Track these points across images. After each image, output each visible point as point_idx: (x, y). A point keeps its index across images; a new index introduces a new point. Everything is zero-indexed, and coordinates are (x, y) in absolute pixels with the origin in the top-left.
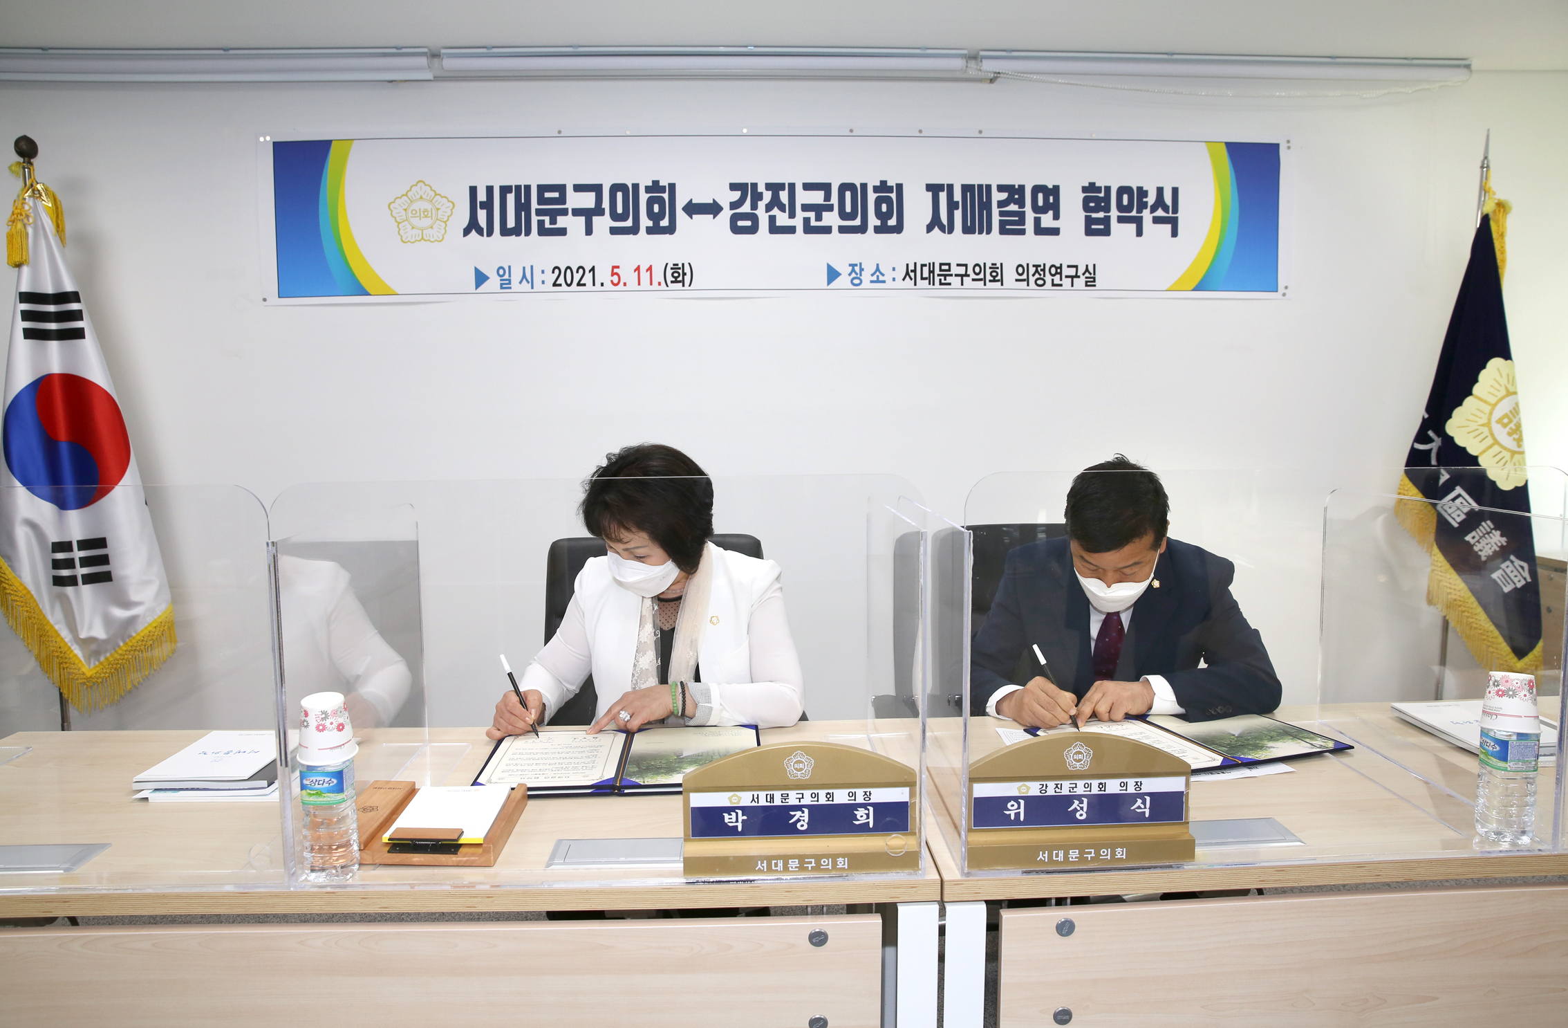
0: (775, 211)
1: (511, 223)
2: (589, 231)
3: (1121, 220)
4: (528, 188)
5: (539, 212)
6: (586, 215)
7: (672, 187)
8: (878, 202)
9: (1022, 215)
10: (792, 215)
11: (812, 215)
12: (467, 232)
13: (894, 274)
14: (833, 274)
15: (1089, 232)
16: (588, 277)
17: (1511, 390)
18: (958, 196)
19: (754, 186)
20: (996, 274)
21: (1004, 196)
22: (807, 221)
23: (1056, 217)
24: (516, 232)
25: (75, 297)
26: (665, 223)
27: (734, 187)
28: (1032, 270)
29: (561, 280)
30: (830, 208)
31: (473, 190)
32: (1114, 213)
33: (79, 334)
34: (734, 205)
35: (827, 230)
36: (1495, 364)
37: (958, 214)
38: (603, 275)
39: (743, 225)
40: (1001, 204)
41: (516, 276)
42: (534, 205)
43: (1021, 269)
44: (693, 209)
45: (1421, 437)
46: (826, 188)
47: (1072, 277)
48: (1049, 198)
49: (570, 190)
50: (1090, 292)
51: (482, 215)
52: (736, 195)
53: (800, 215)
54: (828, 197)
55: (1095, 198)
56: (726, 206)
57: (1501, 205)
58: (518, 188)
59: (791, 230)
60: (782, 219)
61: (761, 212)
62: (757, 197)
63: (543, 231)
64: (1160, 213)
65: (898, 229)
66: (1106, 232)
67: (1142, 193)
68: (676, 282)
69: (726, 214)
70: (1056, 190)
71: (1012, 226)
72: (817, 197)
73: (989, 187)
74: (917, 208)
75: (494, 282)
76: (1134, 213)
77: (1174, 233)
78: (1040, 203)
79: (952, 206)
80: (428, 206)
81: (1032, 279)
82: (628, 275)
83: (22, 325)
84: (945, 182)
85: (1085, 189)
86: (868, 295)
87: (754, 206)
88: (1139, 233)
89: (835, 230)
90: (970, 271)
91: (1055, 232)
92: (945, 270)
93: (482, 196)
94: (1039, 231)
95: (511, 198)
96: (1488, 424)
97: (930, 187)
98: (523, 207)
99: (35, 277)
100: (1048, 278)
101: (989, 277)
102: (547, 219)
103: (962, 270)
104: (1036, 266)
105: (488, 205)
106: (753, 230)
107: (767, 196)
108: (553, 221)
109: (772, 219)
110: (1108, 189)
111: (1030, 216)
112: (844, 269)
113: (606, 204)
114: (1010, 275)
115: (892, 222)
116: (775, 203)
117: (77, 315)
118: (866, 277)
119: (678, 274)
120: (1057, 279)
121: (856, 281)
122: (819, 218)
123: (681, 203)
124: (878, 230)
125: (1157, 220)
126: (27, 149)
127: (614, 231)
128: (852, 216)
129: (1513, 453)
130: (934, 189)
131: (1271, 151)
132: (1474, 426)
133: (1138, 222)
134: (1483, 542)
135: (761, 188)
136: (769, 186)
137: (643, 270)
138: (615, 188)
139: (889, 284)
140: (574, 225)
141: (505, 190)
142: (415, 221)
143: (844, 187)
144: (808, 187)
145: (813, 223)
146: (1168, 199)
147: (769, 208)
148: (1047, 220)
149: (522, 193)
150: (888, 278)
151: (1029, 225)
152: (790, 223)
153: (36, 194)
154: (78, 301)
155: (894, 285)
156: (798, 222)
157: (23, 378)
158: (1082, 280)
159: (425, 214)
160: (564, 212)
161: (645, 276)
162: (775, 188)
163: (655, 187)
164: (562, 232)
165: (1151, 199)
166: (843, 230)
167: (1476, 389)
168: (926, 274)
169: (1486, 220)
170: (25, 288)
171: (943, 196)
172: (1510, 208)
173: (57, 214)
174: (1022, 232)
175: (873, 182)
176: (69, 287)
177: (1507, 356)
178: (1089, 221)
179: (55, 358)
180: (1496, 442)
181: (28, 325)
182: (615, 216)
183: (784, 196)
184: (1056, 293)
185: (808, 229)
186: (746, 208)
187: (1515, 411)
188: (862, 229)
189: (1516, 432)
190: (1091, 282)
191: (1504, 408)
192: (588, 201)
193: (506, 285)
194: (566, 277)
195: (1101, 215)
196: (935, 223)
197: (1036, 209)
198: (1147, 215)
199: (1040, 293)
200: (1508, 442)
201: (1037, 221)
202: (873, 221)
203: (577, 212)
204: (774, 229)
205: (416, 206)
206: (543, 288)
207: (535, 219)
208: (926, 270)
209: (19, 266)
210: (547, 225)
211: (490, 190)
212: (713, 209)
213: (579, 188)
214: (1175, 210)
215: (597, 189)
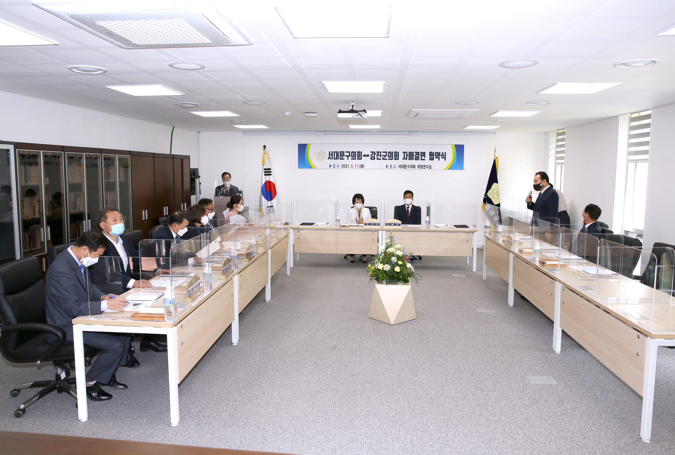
0: (378, 156)
1: (335, 158)
2: (348, 159)
3: (436, 158)
4: (338, 152)
5: (340, 156)
6: (348, 156)
7: (361, 152)
8: (395, 155)
9: (419, 157)
10: (381, 157)
11: (384, 157)
12: (328, 159)
13: (397, 166)
14: (387, 166)
15: (430, 160)
16: (348, 166)
17: (497, 188)
18: (408, 154)
19: (375, 152)
20: (414, 167)
21: (416, 154)
22: (383, 158)
23: (425, 157)
24: (336, 159)
25: (270, 169)
26: (360, 158)
27: (371, 152)
28: (420, 166)
29: (343, 167)
30: (387, 156)
31: (330, 152)
32: (435, 157)
33: (271, 175)
34: (371, 155)
35: (386, 159)
36: (495, 184)
37: (408, 157)
38: (350, 166)
39: (373, 158)
40: (415, 155)
41: (336, 166)
42: (339, 155)
43: (418, 166)
44: (364, 156)
45: (485, 196)
46: (386, 152)
47: (427, 167)
48: (423, 154)
49: (345, 152)
50: (430, 170)
51: (331, 156)
52: (372, 153)
53: (382, 157)
54: (386, 154)
55: (431, 154)
56: (370, 155)
57: (496, 157)
58: (337, 152)
59: (380, 159)
60: (379, 157)
61: (376, 156)
62: (375, 154)
63: (340, 159)
64: (443, 156)
65: (398, 159)
66: (433, 160)
67: (440, 153)
68: (361, 167)
69: (370, 156)
70: (425, 152)
71: (417, 159)
72: (385, 154)
73: (413, 152)
74: (401, 156)
75: (332, 167)
76: (438, 157)
77: (445, 160)
78: (422, 155)
79: (407, 155)
80: (322, 155)
81: (420, 168)
82: (354, 166)
83: (264, 174)
84: (406, 151)
85: (429, 153)
86: (393, 171)
87: (374, 155)
88: (439, 160)
89: (388, 159)
90: (410, 166)
91: (424, 160)
92: (406, 166)
93: (331, 153)
94: (422, 159)
95: (335, 153)
96: (493, 194)
97: (403, 152)
98: (337, 155)
99: (266, 166)
100: (423, 167)
101: (413, 167)
102: (341, 157)
103: (408, 166)
104: (421, 165)
105: (332, 154)
106: (374, 159)
107: (377, 154)
108: (342, 157)
109: (377, 157)
110: (434, 152)
111: (420, 157)
112: (389, 166)
113: (351, 155)
114: (416, 167)
115: (397, 158)
116: (378, 155)
117: (271, 172)
118: (392, 167)
119: (362, 166)
120: (424, 168)
121: (391, 168)
122: (385, 157)
123: (362, 155)
124: (394, 159)
125: (442, 158)
126: (265, 147)
127: (352, 159)
128: (390, 157)
129: (497, 198)
130: (404, 153)
131: (462, 146)
132: (491, 194)
133: (439, 158)
134: (492, 213)
135: (376, 152)
136: (377, 152)
137: (356, 165)
138: (352, 152)
139: (396, 168)
140: (345, 158)
141: (335, 152)
142: (320, 157)
143: (389, 152)
144: (383, 152)
145: (384, 158)
146: (444, 154)
147: (377, 156)
148: (423, 158)
149: (337, 153)
150: (396, 167)
151: (420, 159)
152: (380, 158)
153: (266, 154)
154: (271, 170)
155: (397, 168)
156: (381, 158)
157: (264, 182)
158: (429, 168)
159: (322, 156)
160: (344, 156)
161: (357, 166)
162: (378, 152)
163: (359, 152)
164: (344, 159)
165: (441, 154)
166: (389, 159)
167: (492, 188)
168: (402, 167)
169: (495, 160)
170: (264, 168)
171: (406, 154)
172: (498, 158)
173: (268, 156)
174: (419, 160)
175: (394, 151)
176: (270, 168)
177: (497, 182)
178: (430, 158)
179: (268, 178)
180: (494, 197)
181: (265, 173)
182: (352, 157)
183: (379, 154)
184: (424, 170)
185: (383, 159)
186: (373, 156)
187: (498, 191)
188: (392, 159)
189: (498, 195)
190: (430, 168)
191: (496, 191)
192: (348, 154)
193: (334, 167)
194: (344, 166)
195: (432, 157)
196: (404, 158)
197: (421, 156)
198: (440, 157)
199: (422, 170)
200: (497, 197)
201: (421, 158)
202: (394, 158)
203: (346, 156)
204: (378, 159)
205: (321, 154)
206: (340, 168)
207: (339, 157)
208: (402, 166)
209: (264, 165)
210: (341, 158)
211: (332, 152)
212: (368, 156)
213: (346, 152)
214: (445, 156)
215: (349, 152)
